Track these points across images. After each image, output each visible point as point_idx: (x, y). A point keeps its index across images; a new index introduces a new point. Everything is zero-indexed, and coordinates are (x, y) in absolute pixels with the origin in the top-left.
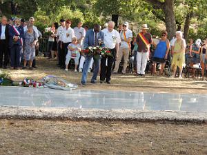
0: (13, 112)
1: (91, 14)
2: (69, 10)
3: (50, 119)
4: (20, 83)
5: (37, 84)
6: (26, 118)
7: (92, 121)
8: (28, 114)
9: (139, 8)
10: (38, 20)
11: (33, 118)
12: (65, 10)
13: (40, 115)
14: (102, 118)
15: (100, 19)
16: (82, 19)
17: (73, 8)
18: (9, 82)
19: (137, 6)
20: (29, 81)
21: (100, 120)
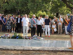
0: (22, 48)
1: (49, 13)
2: (41, 12)
3: (35, 51)
4: (25, 38)
5: (31, 38)
6: (27, 50)
7: (50, 51)
8: (27, 49)
9: (66, 10)
10: (31, 16)
11: (29, 50)
12: (40, 12)
13: (31, 49)
14: (53, 50)
15: (52, 15)
16: (46, 15)
17: (43, 11)
18: (21, 38)
19: (65, 10)
20: (28, 37)
21: (52, 51)
